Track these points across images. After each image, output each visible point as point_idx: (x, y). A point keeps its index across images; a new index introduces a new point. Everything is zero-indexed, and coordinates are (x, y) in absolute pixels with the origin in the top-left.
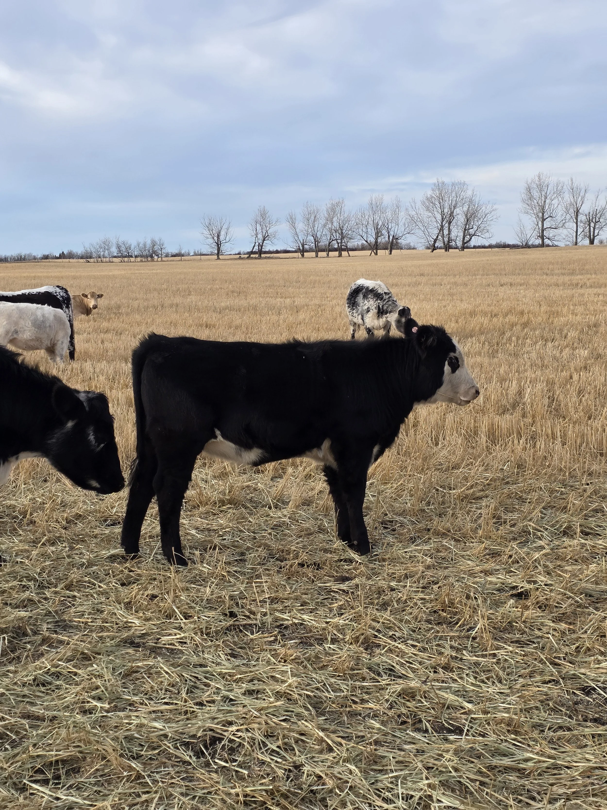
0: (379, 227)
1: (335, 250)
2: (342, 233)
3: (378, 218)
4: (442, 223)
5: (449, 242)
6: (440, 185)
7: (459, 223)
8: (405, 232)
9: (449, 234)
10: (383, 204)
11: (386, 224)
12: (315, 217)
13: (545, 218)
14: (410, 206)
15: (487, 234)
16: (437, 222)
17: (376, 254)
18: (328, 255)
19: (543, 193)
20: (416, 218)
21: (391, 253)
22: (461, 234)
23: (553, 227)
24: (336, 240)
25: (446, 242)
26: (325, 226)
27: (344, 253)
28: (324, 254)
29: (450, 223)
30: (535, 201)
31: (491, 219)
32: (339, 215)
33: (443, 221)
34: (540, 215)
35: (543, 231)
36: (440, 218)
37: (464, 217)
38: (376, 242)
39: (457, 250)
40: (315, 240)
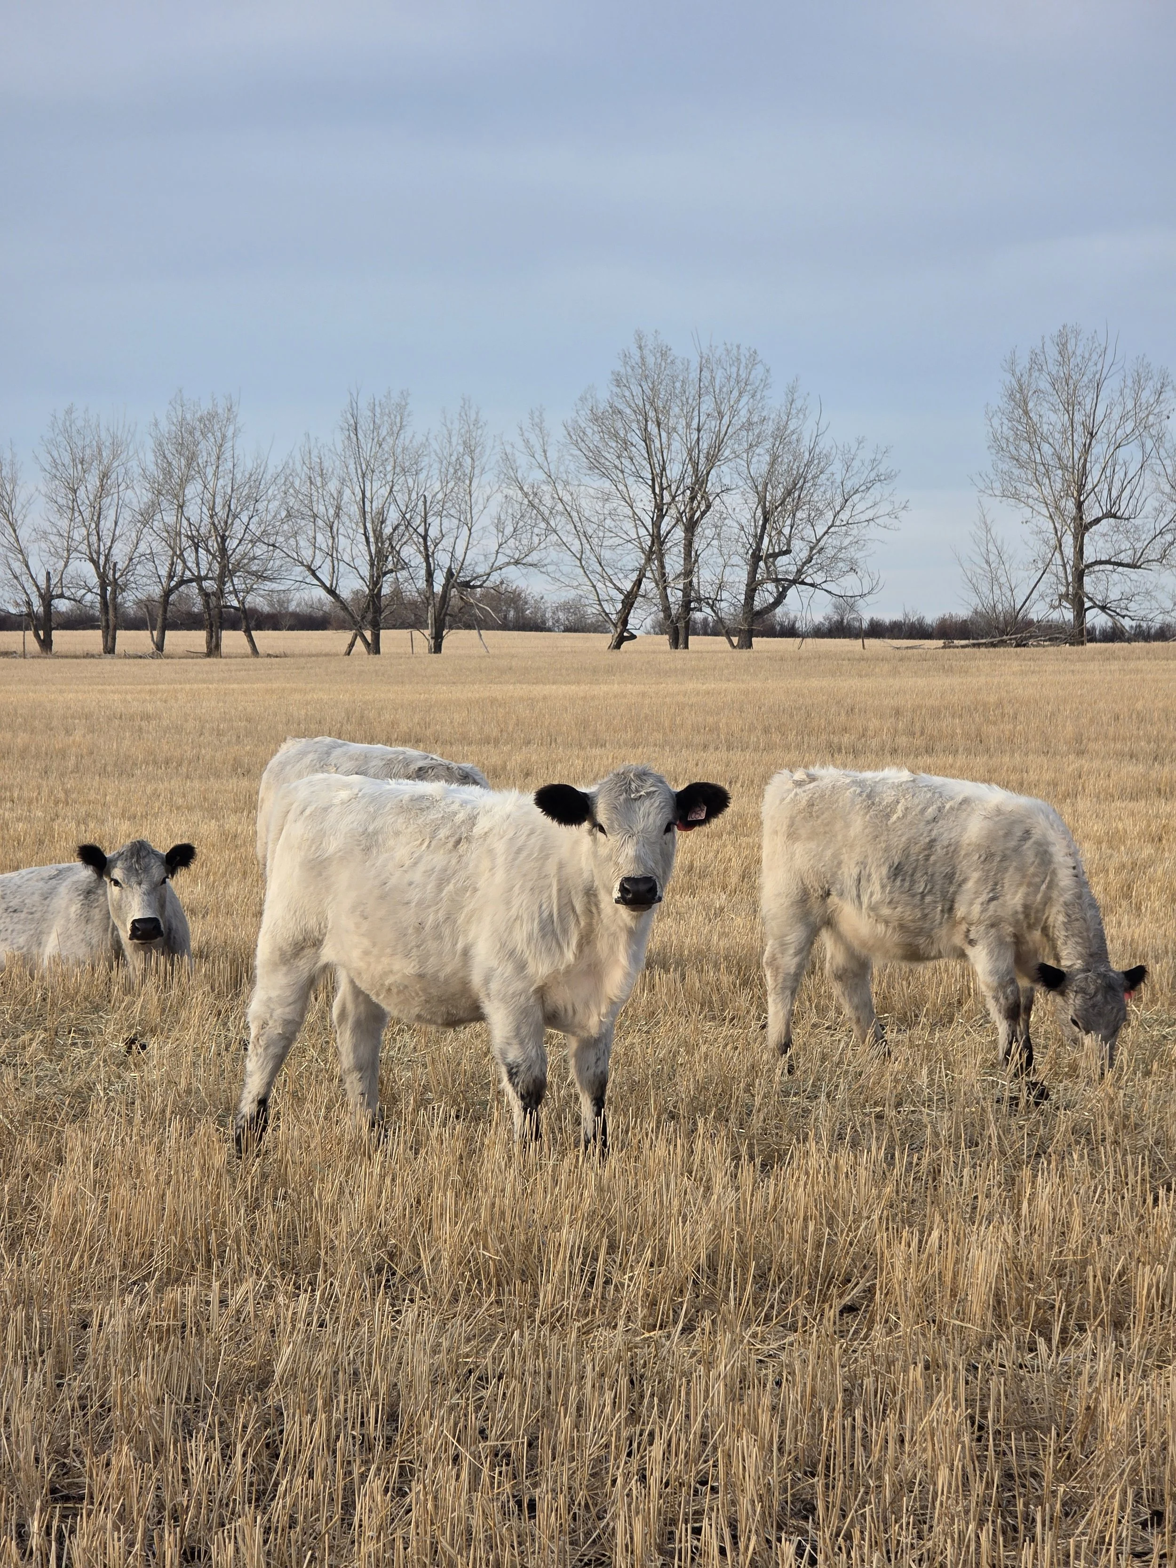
0: (387, 530)
1: (191, 622)
2: (223, 550)
3: (385, 491)
4: (657, 524)
5: (686, 607)
6: (651, 360)
7: (731, 529)
8: (502, 559)
9: (688, 573)
10: (406, 436)
11: (417, 521)
12: (105, 476)
13: (1088, 519)
14: (520, 445)
15: (852, 576)
16: (636, 518)
17: (374, 647)
18: (160, 646)
19: (1078, 417)
20: (548, 501)
21: (437, 648)
22: (739, 577)
23: (1125, 558)
24: (199, 579)
25: (675, 610)
26: (146, 517)
27: (233, 640)
28: (143, 639)
29: (691, 527)
30: (1045, 447)
31: (869, 514)
32: (210, 471)
33: (661, 517)
34: (1070, 505)
35: (1079, 576)
36: (650, 507)
37: (753, 499)
38: (375, 596)
39: (721, 642)
40: (102, 576)
